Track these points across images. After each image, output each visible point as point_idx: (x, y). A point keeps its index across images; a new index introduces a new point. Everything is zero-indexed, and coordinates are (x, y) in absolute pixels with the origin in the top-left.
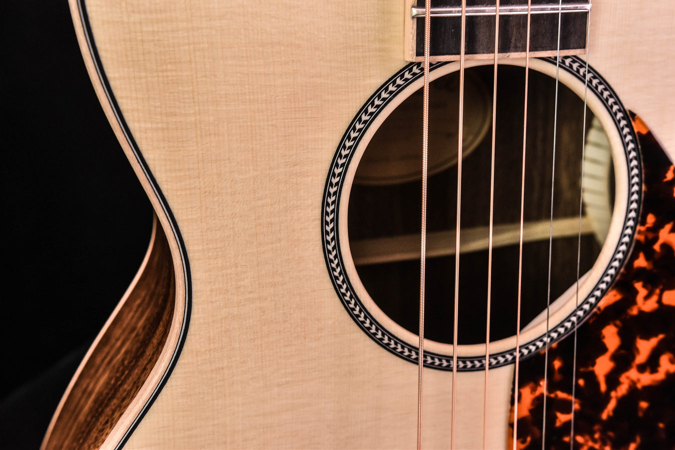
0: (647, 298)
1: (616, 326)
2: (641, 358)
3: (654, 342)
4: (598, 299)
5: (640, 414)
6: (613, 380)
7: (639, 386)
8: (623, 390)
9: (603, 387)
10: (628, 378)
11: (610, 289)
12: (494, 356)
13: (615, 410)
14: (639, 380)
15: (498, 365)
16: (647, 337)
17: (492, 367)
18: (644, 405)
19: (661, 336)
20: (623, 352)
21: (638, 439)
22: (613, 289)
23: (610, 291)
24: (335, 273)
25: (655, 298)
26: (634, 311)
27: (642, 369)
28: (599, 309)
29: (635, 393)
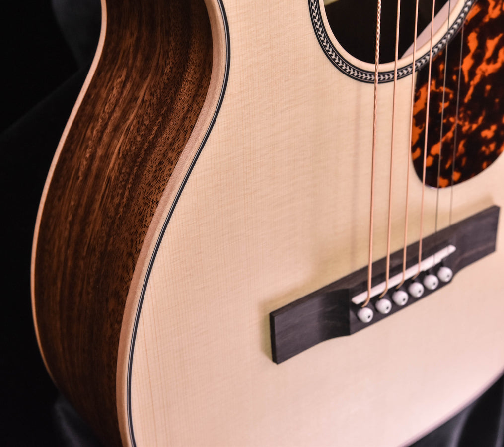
0: (494, 8)
1: (476, 32)
2: (488, 54)
3: (496, 40)
4: (466, 14)
5: (486, 95)
6: (472, 73)
7: (486, 74)
8: (477, 79)
9: (466, 79)
10: (481, 69)
11: (474, 5)
12: (401, 69)
13: (473, 95)
14: (486, 70)
15: (404, 76)
16: (492, 38)
17: (399, 78)
18: (488, 87)
19: (501, 35)
20: (479, 50)
21: (484, 113)
22: (475, 5)
23: (474, 7)
24: (315, 20)
25: (498, 7)
26: (486, 20)
27: (489, 61)
28: (467, 21)
29: (484, 80)
